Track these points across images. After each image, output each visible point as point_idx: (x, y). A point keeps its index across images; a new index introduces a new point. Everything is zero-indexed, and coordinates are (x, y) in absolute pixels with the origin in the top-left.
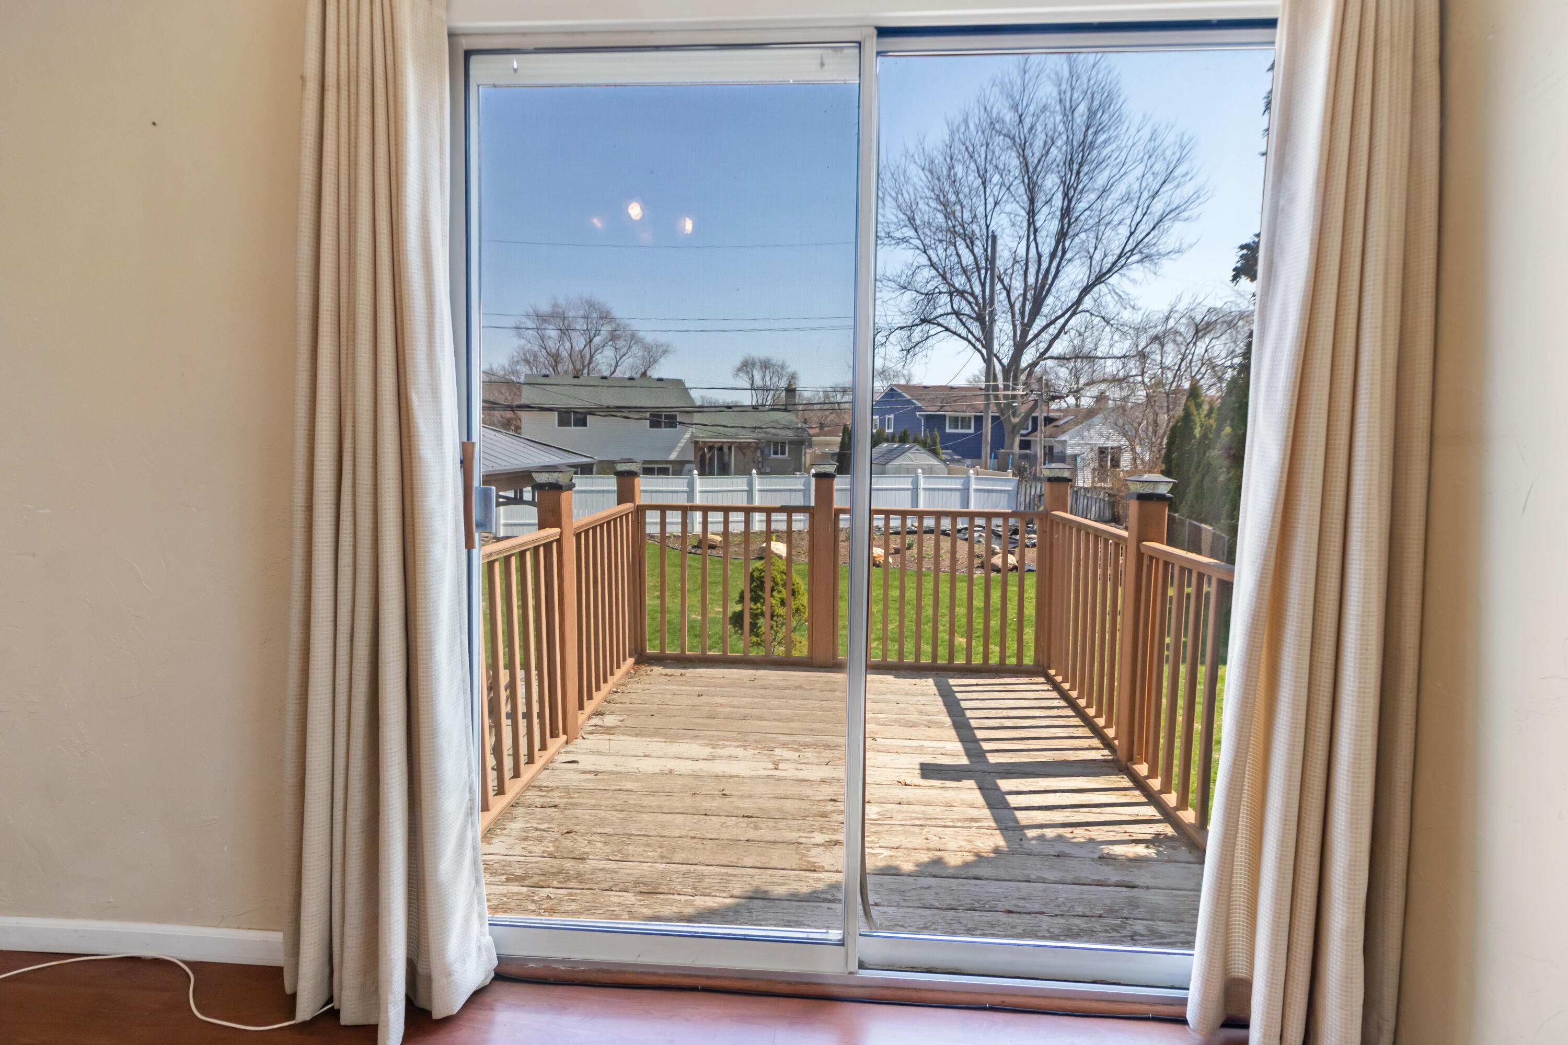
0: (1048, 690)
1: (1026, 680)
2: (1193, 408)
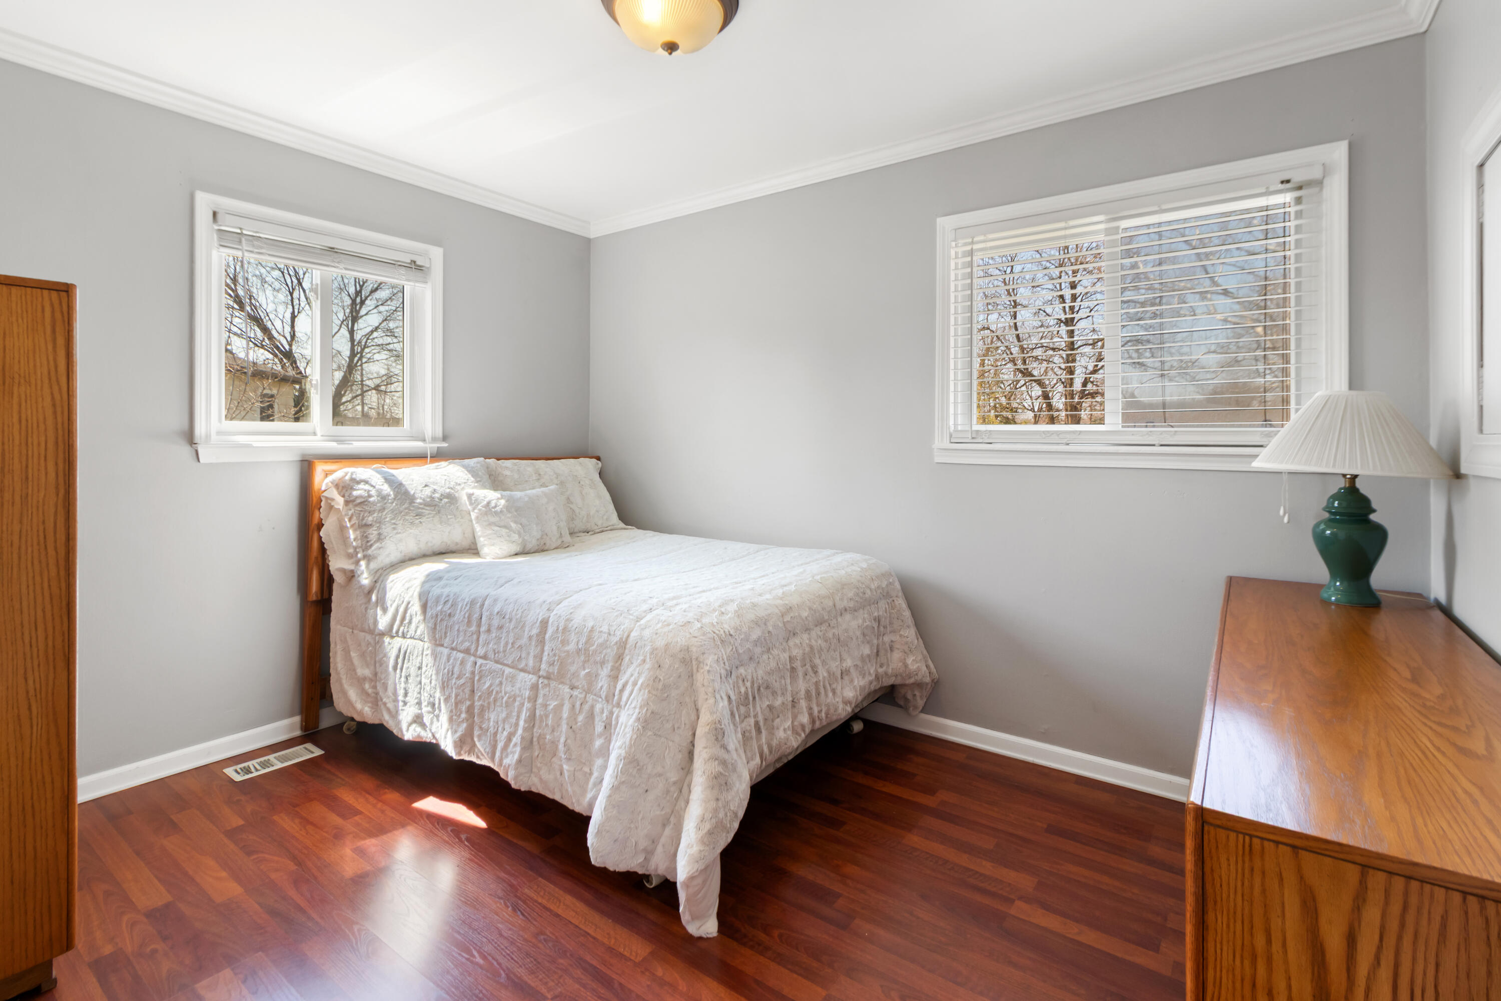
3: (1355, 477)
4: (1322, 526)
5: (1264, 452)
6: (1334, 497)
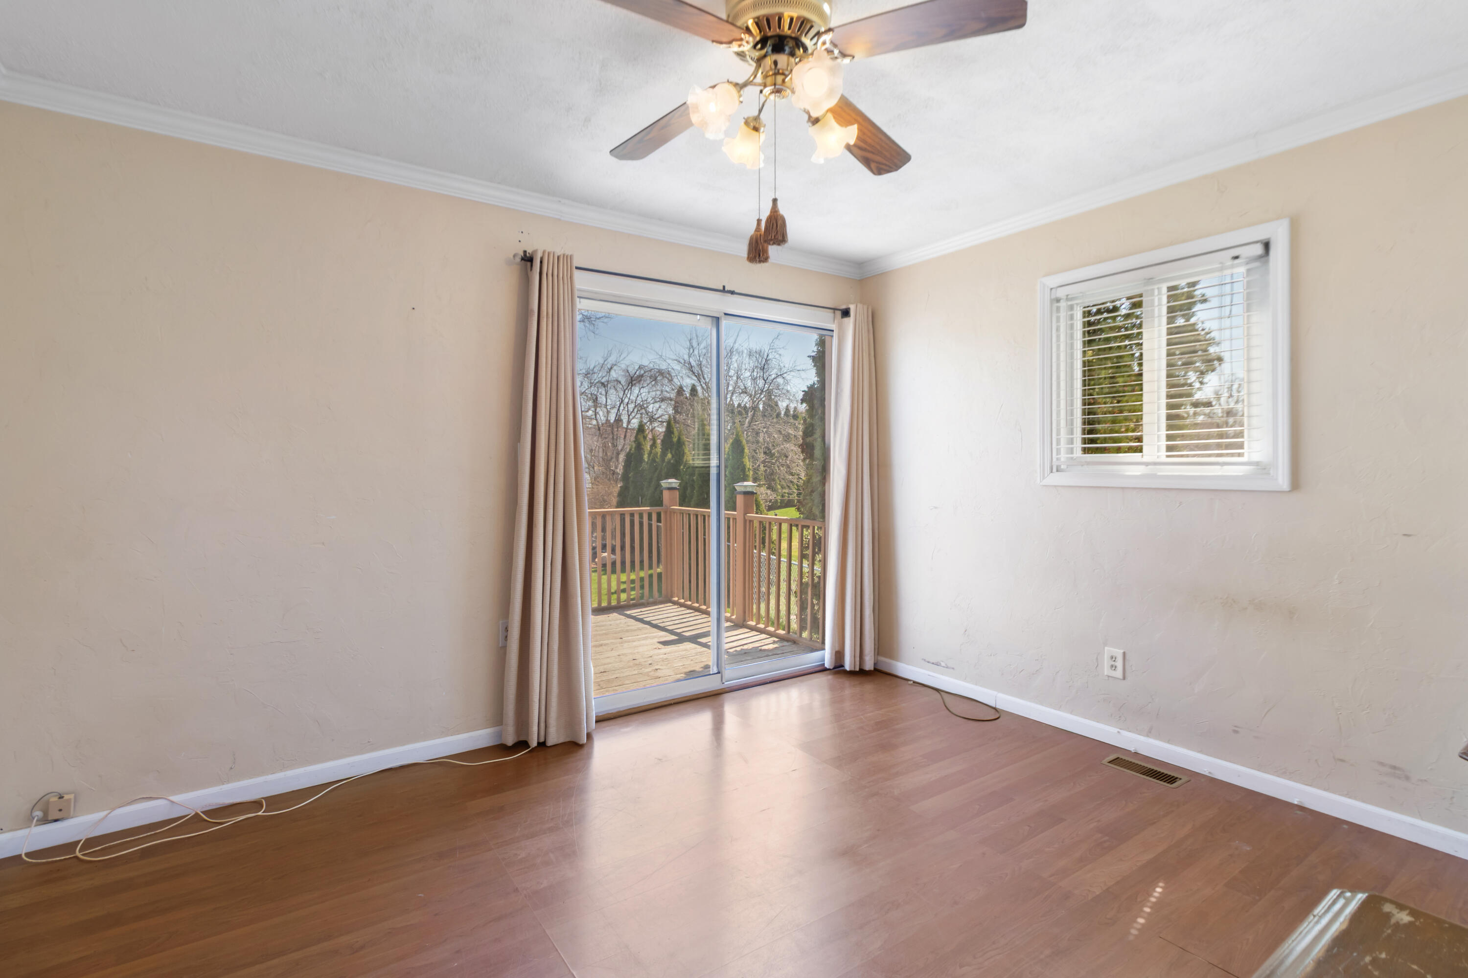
0: (678, 608)
1: (662, 606)
2: (642, 439)
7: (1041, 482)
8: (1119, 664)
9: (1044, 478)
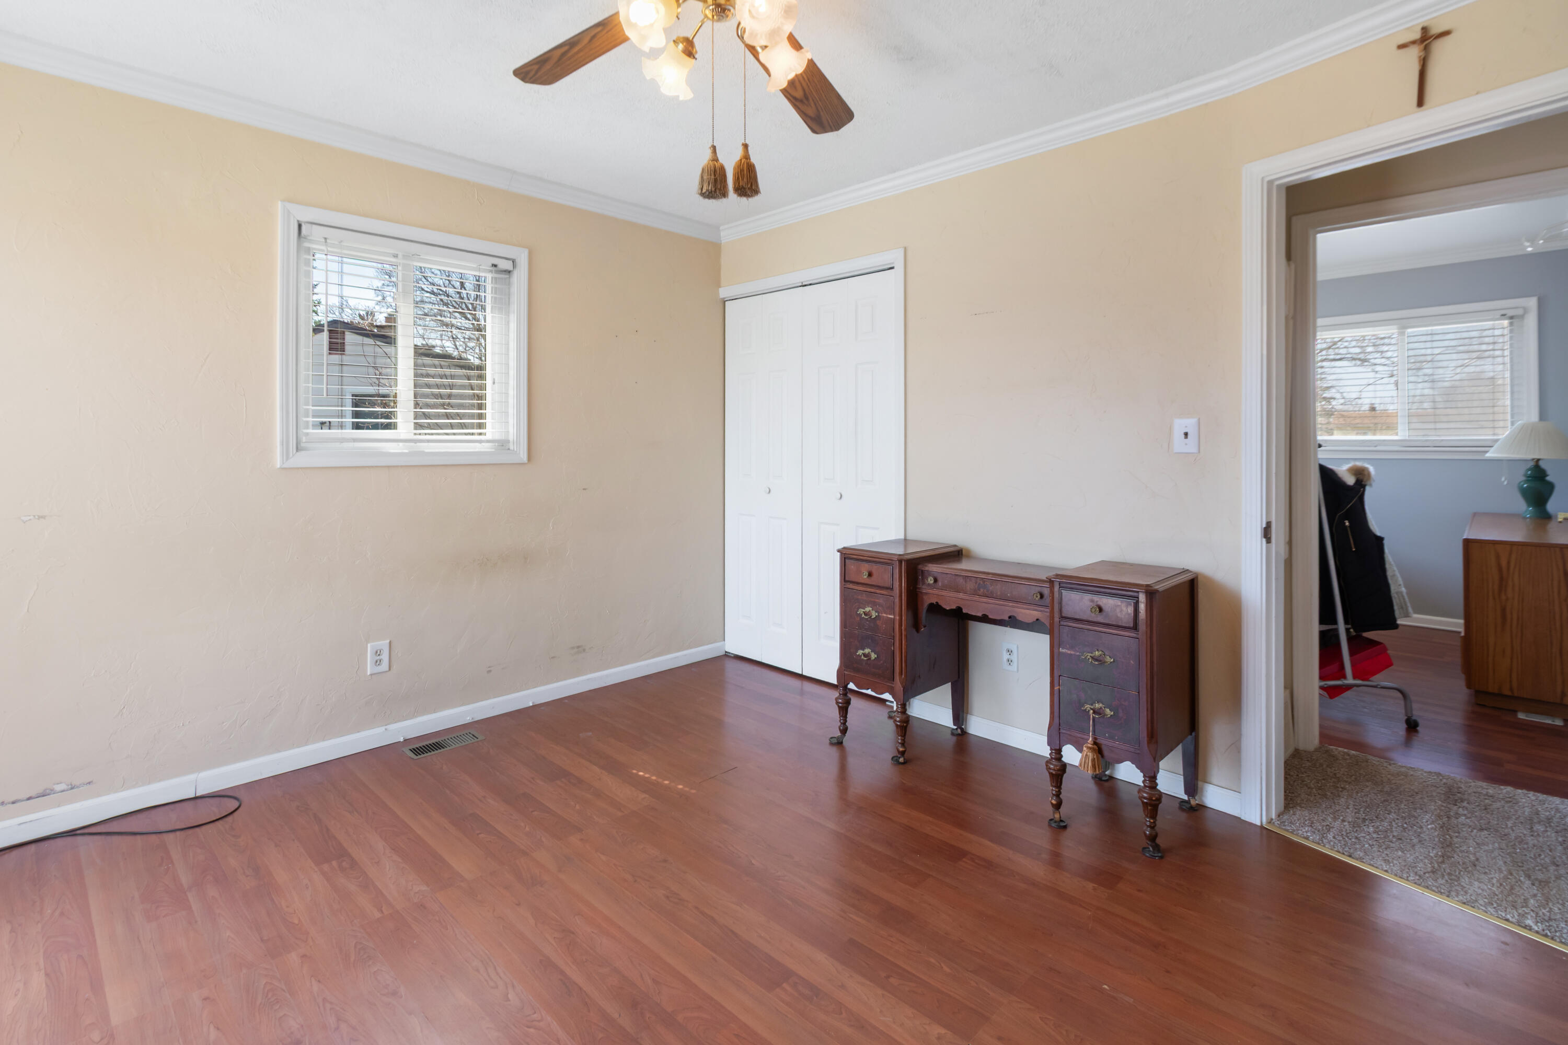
3: (1538, 460)
4: (1522, 483)
5: (1492, 449)
6: (1529, 470)
7: (283, 463)
8: (385, 657)
9: (287, 458)
